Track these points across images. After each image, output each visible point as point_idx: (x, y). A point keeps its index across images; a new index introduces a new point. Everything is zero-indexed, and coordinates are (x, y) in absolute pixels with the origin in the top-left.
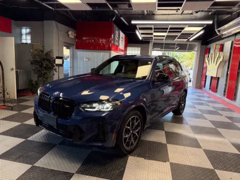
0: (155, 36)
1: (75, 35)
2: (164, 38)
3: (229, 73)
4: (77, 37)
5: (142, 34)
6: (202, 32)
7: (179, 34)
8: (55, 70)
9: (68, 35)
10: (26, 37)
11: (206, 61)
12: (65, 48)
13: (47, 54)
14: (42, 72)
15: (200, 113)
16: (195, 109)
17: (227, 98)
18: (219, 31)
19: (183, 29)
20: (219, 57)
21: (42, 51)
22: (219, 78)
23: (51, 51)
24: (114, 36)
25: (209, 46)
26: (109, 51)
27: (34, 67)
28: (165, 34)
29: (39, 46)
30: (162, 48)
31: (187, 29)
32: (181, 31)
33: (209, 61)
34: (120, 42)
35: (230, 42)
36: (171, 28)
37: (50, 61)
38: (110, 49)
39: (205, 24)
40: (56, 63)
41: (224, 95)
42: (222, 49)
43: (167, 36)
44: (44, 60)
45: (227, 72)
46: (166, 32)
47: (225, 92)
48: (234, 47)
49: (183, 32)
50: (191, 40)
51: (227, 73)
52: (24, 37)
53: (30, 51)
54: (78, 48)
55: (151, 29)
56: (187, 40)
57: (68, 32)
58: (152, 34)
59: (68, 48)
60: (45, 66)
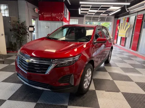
0: (89, 12)
1: (39, 11)
2: (94, 13)
3: (133, 35)
4: (40, 12)
5: (82, 11)
6: (119, 10)
7: (104, 11)
8: (28, 35)
9: (34, 11)
10: (5, 12)
11: (118, 28)
12: (32, 20)
13: (22, 24)
14: (19, 37)
15: (121, 59)
17: (132, 49)
18: (128, 10)
19: (108, 8)
21: (18, 22)
22: (126, 38)
23: (24, 22)
24: (64, 12)
26: (61, 22)
28: (96, 11)
29: (15, 18)
30: (91, 20)
33: (120, 28)
35: (135, 16)
37: (24, 29)
40: (30, 30)
41: (130, 48)
42: (128, 20)
43: (97, 12)
44: (20, 28)
45: (132, 34)
47: (130, 46)
48: (137, 19)
50: (110, 15)
51: (132, 35)
54: (40, 20)
55: (89, 7)
56: (107, 15)
57: (34, 9)
58: (88, 11)
59: (34, 20)
60: (21, 32)
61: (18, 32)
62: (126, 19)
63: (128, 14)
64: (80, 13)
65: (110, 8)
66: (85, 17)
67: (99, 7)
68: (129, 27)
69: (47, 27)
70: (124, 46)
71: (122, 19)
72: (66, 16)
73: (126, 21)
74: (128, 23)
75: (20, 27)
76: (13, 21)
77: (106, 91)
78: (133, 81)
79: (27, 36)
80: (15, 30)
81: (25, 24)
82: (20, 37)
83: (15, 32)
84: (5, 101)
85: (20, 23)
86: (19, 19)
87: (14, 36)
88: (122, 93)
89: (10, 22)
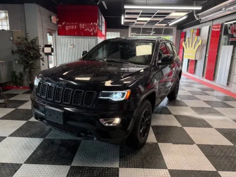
0: (137, 21)
1: (58, 19)
2: (146, 23)
3: (207, 55)
5: (126, 19)
6: (185, 17)
7: (161, 19)
8: (43, 59)
9: (51, 20)
10: (2, 23)
11: (183, 45)
12: (48, 34)
13: (32, 41)
14: (28, 63)
15: (190, 94)
16: (185, 92)
17: (206, 78)
18: (198, 16)
19: (168, 14)
20: (198, 41)
21: (26, 39)
22: (196, 61)
23: (36, 39)
24: (99, 21)
25: (184, 30)
26: (95, 37)
27: (17, 56)
28: (148, 19)
29: (19, 33)
30: (140, 33)
31: (173, 14)
32: (165, 17)
33: (186, 45)
34: (103, 27)
35: (208, 27)
36: (158, 14)
37: (36, 50)
38: (96, 35)
39: (191, 10)
40: (45, 52)
41: (203, 76)
42: (199, 33)
43: (150, 21)
44: (29, 48)
46: (151, 17)
47: (203, 73)
48: (213, 31)
49: (167, 17)
50: (170, 25)
51: (205, 56)
54: (59, 34)
55: (138, 14)
56: (166, 24)
57: (51, 17)
58: (136, 19)
59: (51, 34)
60: (32, 55)
61: (26, 56)
62: (196, 31)
63: (198, 23)
64: (122, 23)
65: (171, 15)
66: (130, 29)
67: (153, 14)
68: (200, 43)
69: (72, 47)
70: (194, 73)
71: (190, 31)
72: (102, 28)
73: (194, 35)
74: (199, 38)
75: (28, 47)
76: (18, 38)
77: (173, 144)
79: (41, 61)
80: (20, 51)
81: (37, 41)
82: (30, 63)
83: (22, 56)
85: (29, 41)
86: (26, 34)
87: (19, 63)
88: (199, 145)
89: (11, 38)
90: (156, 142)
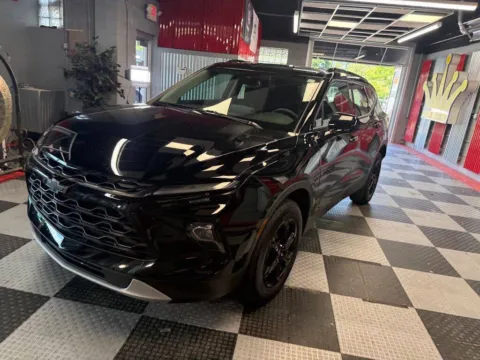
0: (328, 28)
1: (160, 13)
2: (346, 33)
3: (475, 116)
4: (162, 19)
5: (303, 21)
6: (436, 27)
7: (381, 28)
9: (146, 12)
10: (50, 13)
11: (425, 88)
12: (138, 42)
13: (103, 55)
14: (93, 99)
16: (412, 190)
17: (467, 166)
18: (466, 26)
19: (398, 16)
20: (458, 83)
21: (93, 49)
22: (449, 126)
23: (112, 51)
24: (245, 23)
26: (233, 56)
27: (72, 83)
28: (352, 25)
29: (80, 35)
30: (332, 54)
31: (409, 18)
32: (391, 22)
33: (430, 88)
34: (253, 34)
36: (374, 14)
37: (110, 73)
38: (234, 51)
39: (451, 10)
41: (459, 161)
42: (463, 64)
43: (356, 30)
44: (98, 68)
45: (473, 114)
46: (358, 20)
47: (461, 154)
49: (395, 22)
50: (399, 41)
51: (472, 118)
52: (44, 11)
53: (62, 46)
54: (162, 44)
55: (330, 11)
56: (391, 40)
57: (146, 6)
58: (325, 23)
59: (143, 43)
60: (100, 83)
61: (90, 83)
62: (457, 60)
63: (465, 41)
64: (295, 30)
65: (402, 19)
66: (311, 45)
67: (364, 14)
68: (462, 88)
69: (183, 72)
70: (440, 153)
71: (443, 61)
72: (250, 37)
73: (453, 67)
74: (463, 75)
75: (95, 66)
76: (77, 45)
77: (364, 300)
78: (459, 276)
79: (118, 95)
80: (78, 73)
81: (114, 55)
82: (96, 98)
83: (82, 83)
84: (46, 301)
85: (97, 54)
86: (94, 38)
87: (75, 96)
88: (419, 312)
89: (65, 46)
90: (327, 290)
